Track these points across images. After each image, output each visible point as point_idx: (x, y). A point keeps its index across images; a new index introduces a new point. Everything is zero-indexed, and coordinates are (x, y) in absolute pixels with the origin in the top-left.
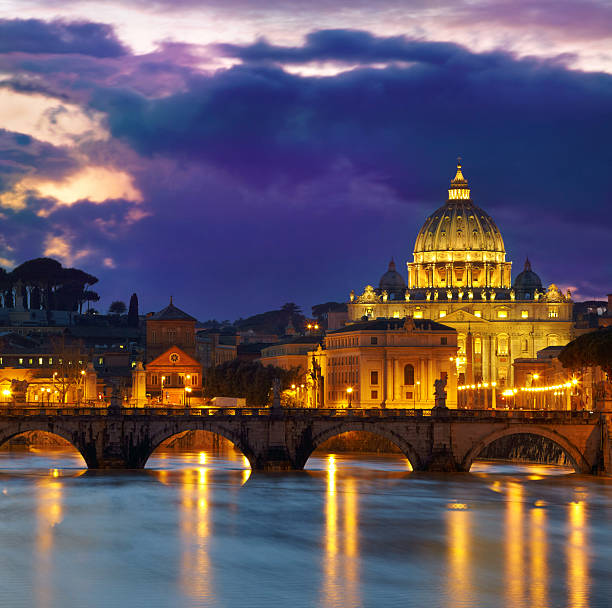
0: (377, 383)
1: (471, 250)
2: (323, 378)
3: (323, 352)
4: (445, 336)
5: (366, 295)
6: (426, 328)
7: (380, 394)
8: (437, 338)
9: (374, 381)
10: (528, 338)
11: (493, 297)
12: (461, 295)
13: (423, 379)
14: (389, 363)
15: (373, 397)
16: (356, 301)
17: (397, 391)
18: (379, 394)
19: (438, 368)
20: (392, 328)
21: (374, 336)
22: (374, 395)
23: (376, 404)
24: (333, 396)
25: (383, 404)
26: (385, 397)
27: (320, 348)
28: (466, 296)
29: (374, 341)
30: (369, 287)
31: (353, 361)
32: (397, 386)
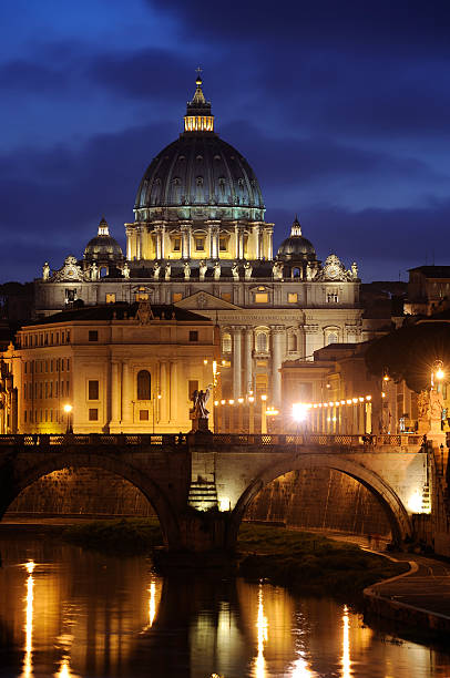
0: (97, 398)
1: (216, 205)
2: (16, 390)
3: (16, 353)
4: (195, 328)
5: (67, 269)
6: (168, 317)
7: (102, 415)
8: (183, 332)
9: (94, 395)
10: (297, 332)
11: (249, 273)
12: (203, 270)
13: (164, 390)
14: (115, 369)
15: (91, 419)
16: (53, 278)
17: (127, 408)
18: (100, 414)
19: (186, 375)
20: (120, 317)
21: (94, 328)
22: (94, 415)
23: (96, 427)
24: (32, 417)
25: (107, 428)
26: (110, 418)
27: (11, 347)
28: (210, 272)
29: (93, 336)
30: (70, 258)
31: (62, 365)
32: (127, 401)
